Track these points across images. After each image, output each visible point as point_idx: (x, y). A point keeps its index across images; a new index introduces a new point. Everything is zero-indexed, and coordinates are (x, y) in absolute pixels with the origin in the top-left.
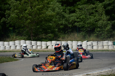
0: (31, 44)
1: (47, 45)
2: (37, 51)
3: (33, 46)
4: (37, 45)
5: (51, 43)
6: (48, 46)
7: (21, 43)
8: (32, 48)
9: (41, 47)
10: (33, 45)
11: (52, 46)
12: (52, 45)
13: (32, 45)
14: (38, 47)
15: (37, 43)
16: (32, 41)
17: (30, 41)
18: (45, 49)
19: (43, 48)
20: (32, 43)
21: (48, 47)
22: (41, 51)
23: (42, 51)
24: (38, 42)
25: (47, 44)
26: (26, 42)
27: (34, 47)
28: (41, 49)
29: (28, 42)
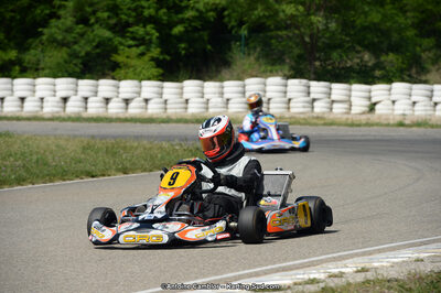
0: (309, 93)
1: (374, 100)
3: (314, 100)
4: (333, 97)
5: (390, 90)
6: (375, 104)
7: (268, 88)
8: (313, 108)
9: (346, 106)
10: (316, 96)
11: (394, 102)
12: (393, 98)
13: (312, 96)
14: (335, 105)
15: (333, 91)
16: (313, 83)
17: (304, 81)
18: (364, 113)
19: (356, 110)
20: (312, 89)
21: (377, 107)
23: (346, 125)
24: (334, 86)
25: (372, 94)
26: (286, 86)
27: (320, 107)
28: (348, 113)
29: (295, 85)
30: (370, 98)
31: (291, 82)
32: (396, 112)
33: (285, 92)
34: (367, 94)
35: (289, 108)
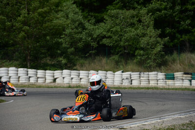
0: (28, 74)
1: (55, 77)
2: (37, 87)
3: (30, 77)
4: (38, 76)
5: (62, 73)
6: (56, 79)
7: (9, 72)
8: (29, 80)
9: (43, 79)
10: (31, 75)
11: (64, 78)
12: (63, 76)
13: (29, 75)
14: (39, 79)
15: (38, 73)
16: (29, 70)
17: (25, 69)
18: (51, 83)
19: (48, 81)
20: (29, 72)
21: (57, 80)
22: (44, 87)
23: (46, 87)
24: (38, 71)
25: (55, 74)
26: (18, 71)
27: (32, 80)
28: (45, 83)
29: (21, 71)
30: (54, 76)
31: (20, 69)
32: (65, 82)
33: (17, 74)
34: (52, 75)
35: (19, 81)
